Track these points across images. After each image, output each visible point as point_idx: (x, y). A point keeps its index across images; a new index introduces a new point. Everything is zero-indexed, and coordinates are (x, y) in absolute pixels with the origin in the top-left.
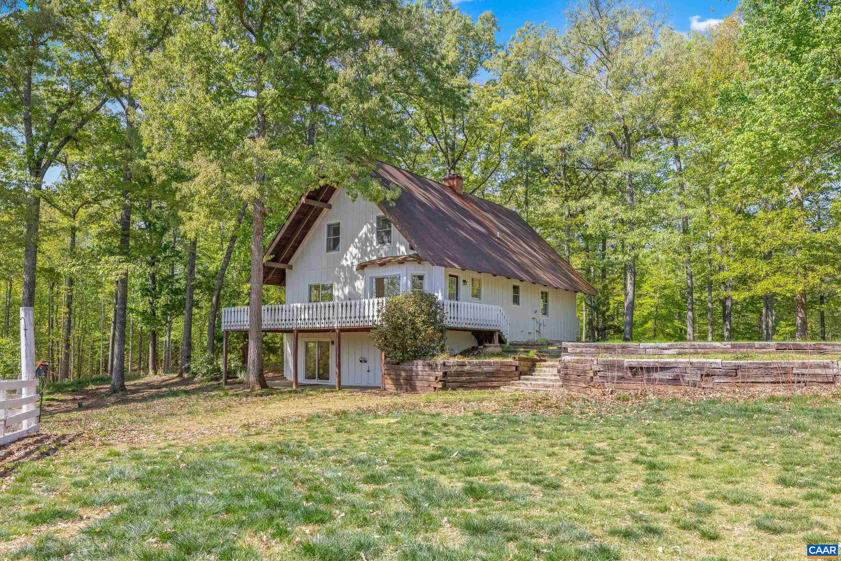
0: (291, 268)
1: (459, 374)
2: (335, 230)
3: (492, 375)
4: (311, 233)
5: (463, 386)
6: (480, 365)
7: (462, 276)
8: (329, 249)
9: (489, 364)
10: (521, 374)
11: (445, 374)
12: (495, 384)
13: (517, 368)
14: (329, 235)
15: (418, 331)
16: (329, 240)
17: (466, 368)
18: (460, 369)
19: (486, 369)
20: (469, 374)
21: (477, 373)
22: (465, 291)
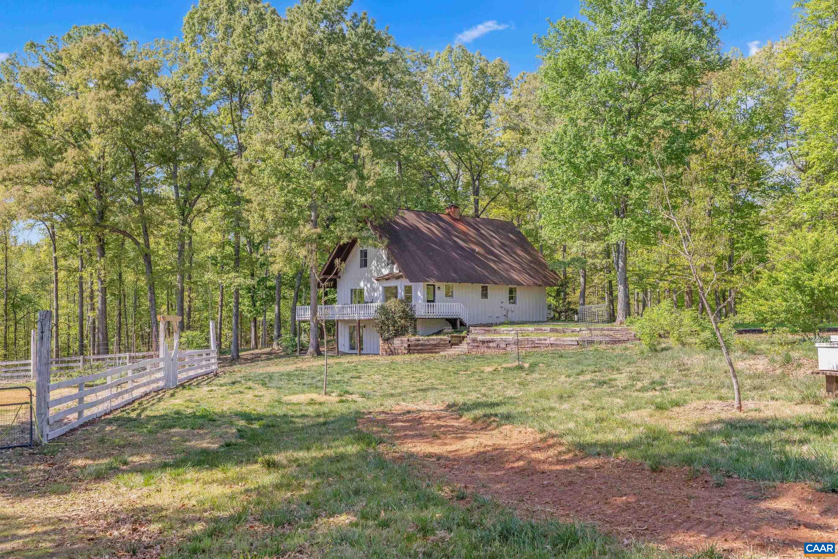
0: (340, 277)
1: (417, 345)
2: (364, 254)
3: (435, 345)
4: (351, 255)
5: (419, 352)
6: (428, 340)
7: (437, 284)
8: (361, 266)
9: (434, 340)
10: (452, 345)
11: (409, 345)
12: (437, 350)
13: (450, 342)
14: (361, 257)
15: (396, 322)
16: (361, 261)
17: (420, 342)
18: (417, 342)
19: (432, 342)
20: (422, 345)
21: (427, 345)
22: (440, 294)
